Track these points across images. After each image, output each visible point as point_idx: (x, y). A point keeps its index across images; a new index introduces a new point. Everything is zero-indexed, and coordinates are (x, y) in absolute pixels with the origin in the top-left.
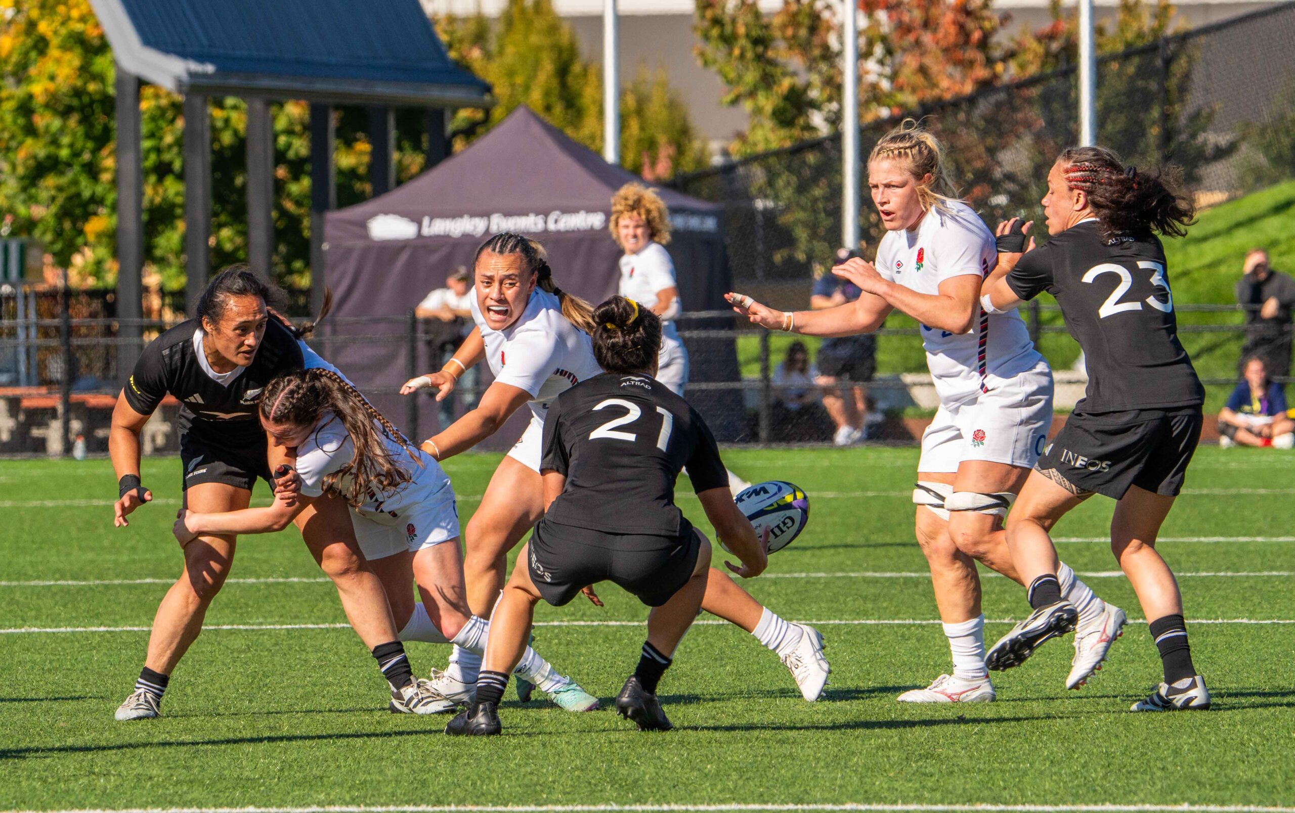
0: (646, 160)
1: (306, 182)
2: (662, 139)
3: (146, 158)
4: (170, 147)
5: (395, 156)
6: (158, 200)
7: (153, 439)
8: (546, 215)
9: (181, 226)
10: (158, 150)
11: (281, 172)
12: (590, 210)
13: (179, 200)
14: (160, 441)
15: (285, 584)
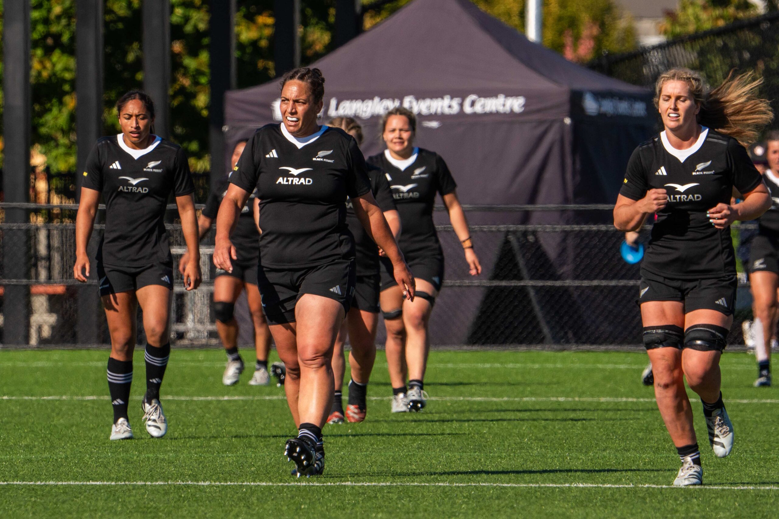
0: (568, 40)
1: (204, 57)
2: (585, 17)
3: (34, 29)
4: (59, 17)
5: (299, 30)
6: (45, 74)
7: (40, 329)
8: (464, 98)
9: (70, 102)
10: (46, 21)
11: (177, 47)
12: (509, 94)
13: (68, 76)
14: (46, 332)
15: (195, 487)
